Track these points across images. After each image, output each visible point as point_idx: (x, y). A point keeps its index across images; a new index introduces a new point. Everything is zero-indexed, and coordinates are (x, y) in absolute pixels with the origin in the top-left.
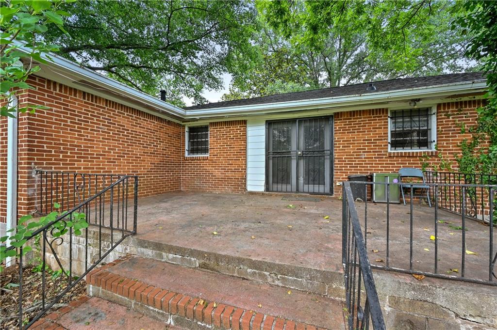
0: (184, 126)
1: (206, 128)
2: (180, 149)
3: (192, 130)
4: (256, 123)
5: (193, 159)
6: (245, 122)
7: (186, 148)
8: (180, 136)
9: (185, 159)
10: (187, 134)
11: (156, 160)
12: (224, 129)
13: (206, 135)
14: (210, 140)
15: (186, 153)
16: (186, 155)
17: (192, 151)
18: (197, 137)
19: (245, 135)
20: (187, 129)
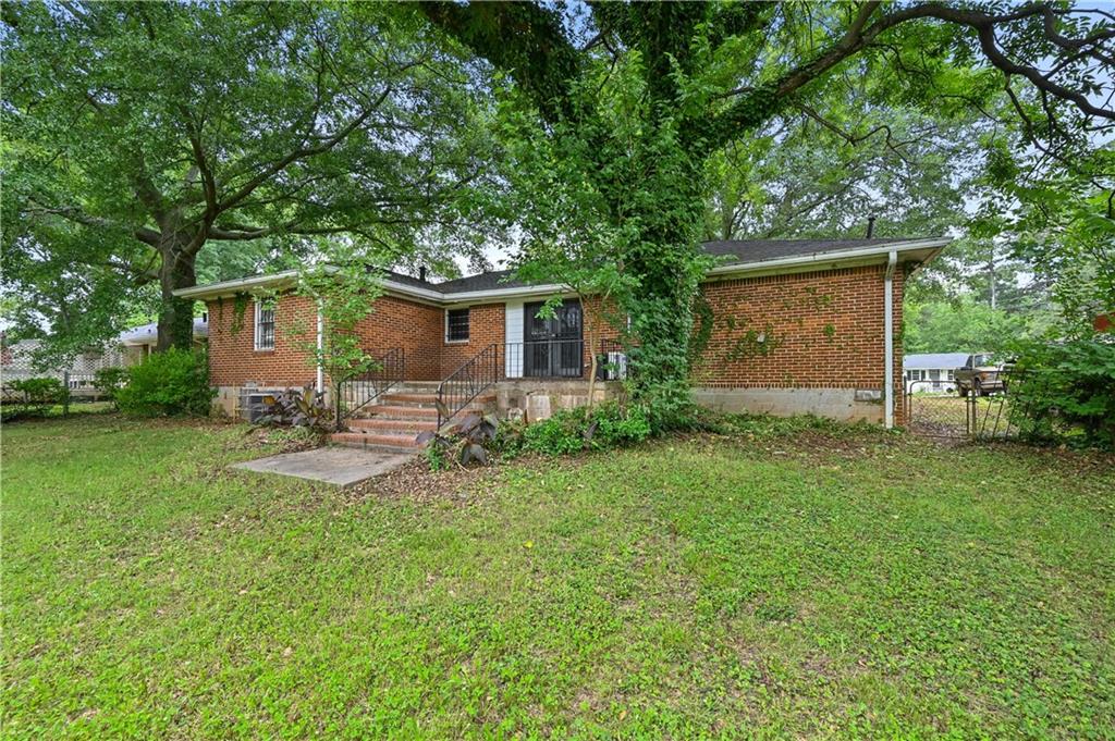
0: (444, 310)
1: (465, 312)
2: (439, 335)
3: (452, 313)
4: (514, 305)
5: (452, 345)
6: (504, 305)
7: (446, 333)
8: (440, 321)
9: (446, 346)
10: (447, 318)
11: (414, 345)
12: (484, 312)
13: (467, 320)
14: (471, 324)
15: (447, 339)
16: (447, 341)
17: (452, 337)
18: (457, 321)
19: (504, 318)
20: (447, 313)
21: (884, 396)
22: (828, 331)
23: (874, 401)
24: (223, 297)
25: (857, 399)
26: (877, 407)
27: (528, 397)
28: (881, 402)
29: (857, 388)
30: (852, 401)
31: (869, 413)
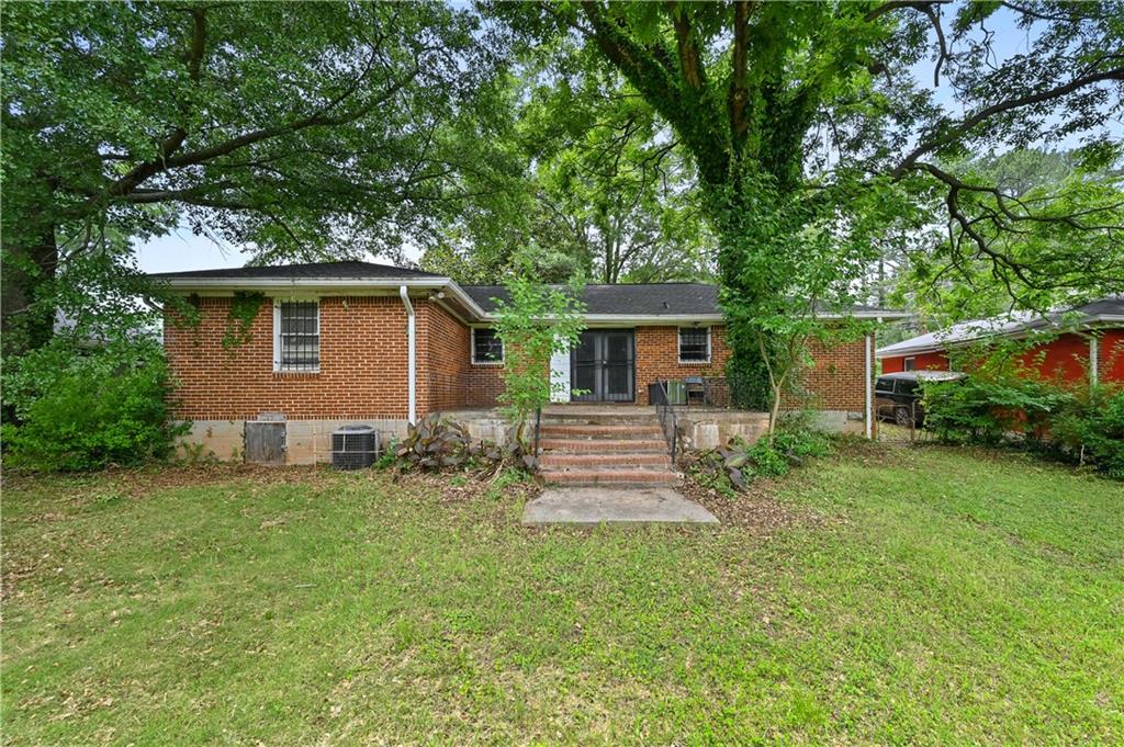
0: (470, 328)
1: (497, 331)
2: (466, 355)
3: (478, 332)
5: (479, 367)
7: (473, 353)
8: (467, 339)
9: (472, 367)
10: (472, 337)
13: (500, 341)
14: (504, 345)
16: (473, 362)
17: (478, 357)
18: (483, 341)
20: (472, 332)
21: (865, 416)
22: (831, 369)
23: (859, 420)
24: (200, 295)
25: (849, 418)
26: (860, 424)
27: (696, 427)
28: (863, 420)
29: (849, 410)
30: (845, 420)
31: (856, 428)
